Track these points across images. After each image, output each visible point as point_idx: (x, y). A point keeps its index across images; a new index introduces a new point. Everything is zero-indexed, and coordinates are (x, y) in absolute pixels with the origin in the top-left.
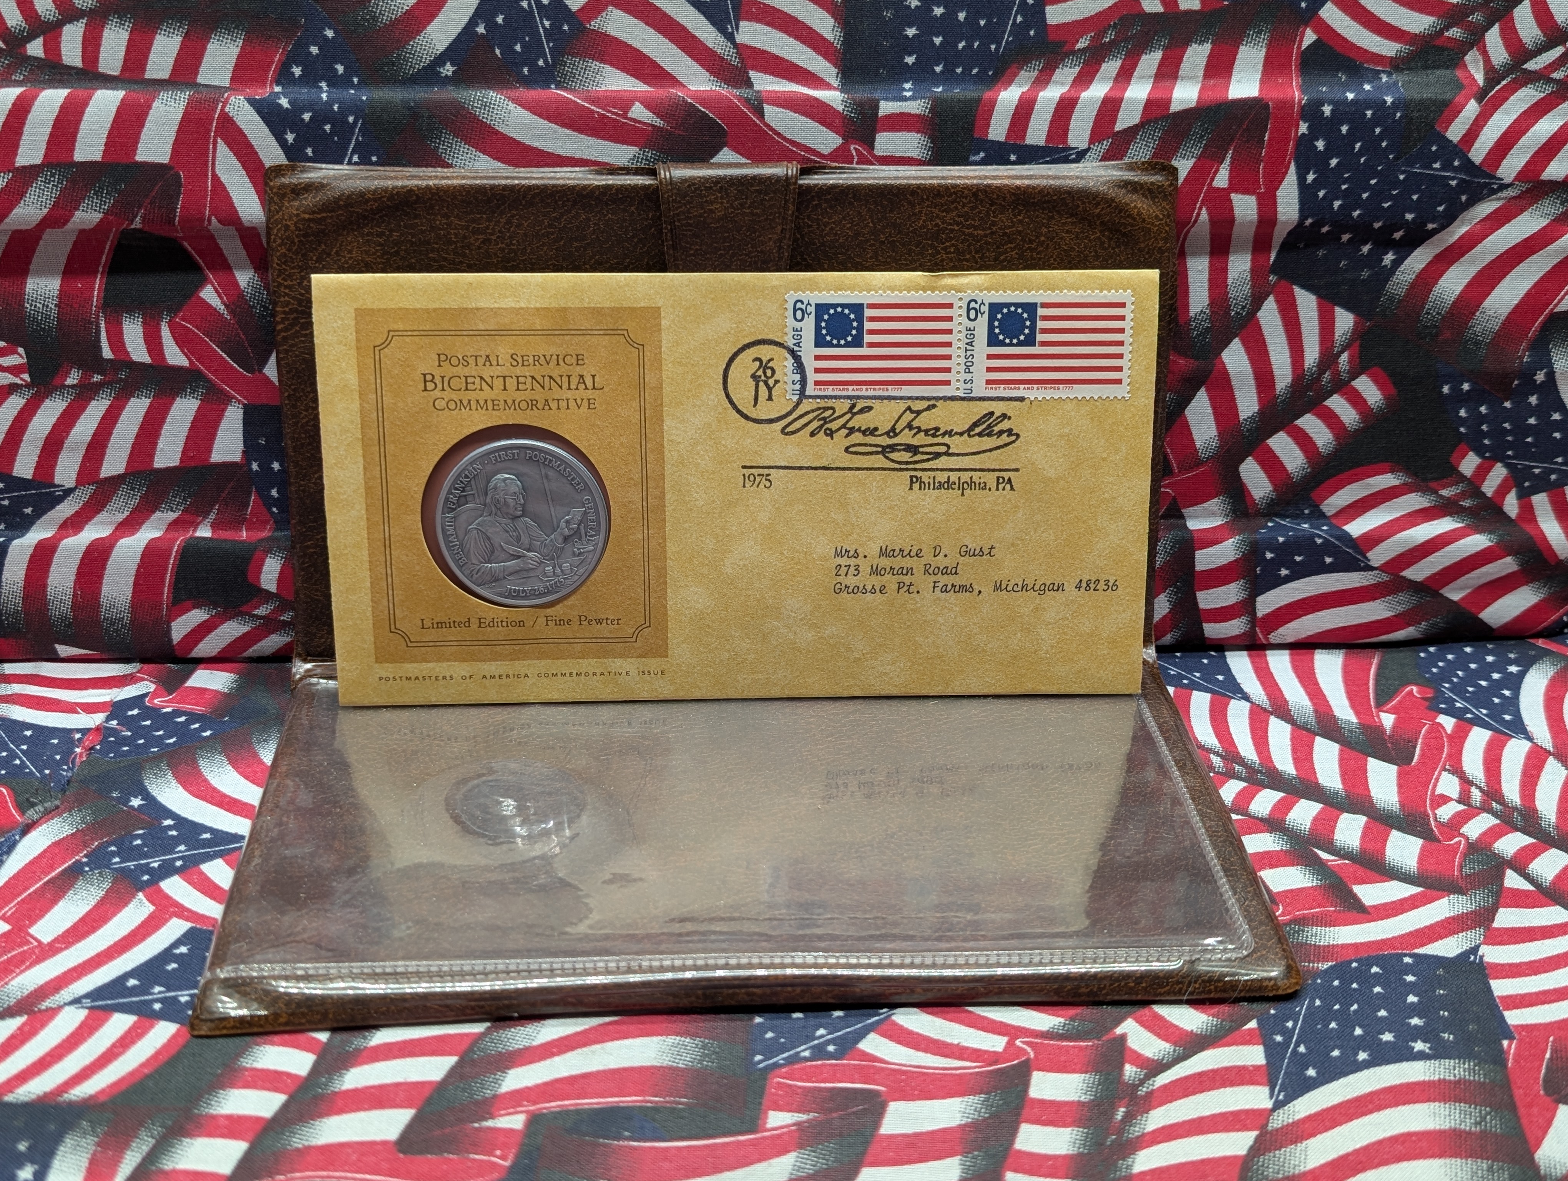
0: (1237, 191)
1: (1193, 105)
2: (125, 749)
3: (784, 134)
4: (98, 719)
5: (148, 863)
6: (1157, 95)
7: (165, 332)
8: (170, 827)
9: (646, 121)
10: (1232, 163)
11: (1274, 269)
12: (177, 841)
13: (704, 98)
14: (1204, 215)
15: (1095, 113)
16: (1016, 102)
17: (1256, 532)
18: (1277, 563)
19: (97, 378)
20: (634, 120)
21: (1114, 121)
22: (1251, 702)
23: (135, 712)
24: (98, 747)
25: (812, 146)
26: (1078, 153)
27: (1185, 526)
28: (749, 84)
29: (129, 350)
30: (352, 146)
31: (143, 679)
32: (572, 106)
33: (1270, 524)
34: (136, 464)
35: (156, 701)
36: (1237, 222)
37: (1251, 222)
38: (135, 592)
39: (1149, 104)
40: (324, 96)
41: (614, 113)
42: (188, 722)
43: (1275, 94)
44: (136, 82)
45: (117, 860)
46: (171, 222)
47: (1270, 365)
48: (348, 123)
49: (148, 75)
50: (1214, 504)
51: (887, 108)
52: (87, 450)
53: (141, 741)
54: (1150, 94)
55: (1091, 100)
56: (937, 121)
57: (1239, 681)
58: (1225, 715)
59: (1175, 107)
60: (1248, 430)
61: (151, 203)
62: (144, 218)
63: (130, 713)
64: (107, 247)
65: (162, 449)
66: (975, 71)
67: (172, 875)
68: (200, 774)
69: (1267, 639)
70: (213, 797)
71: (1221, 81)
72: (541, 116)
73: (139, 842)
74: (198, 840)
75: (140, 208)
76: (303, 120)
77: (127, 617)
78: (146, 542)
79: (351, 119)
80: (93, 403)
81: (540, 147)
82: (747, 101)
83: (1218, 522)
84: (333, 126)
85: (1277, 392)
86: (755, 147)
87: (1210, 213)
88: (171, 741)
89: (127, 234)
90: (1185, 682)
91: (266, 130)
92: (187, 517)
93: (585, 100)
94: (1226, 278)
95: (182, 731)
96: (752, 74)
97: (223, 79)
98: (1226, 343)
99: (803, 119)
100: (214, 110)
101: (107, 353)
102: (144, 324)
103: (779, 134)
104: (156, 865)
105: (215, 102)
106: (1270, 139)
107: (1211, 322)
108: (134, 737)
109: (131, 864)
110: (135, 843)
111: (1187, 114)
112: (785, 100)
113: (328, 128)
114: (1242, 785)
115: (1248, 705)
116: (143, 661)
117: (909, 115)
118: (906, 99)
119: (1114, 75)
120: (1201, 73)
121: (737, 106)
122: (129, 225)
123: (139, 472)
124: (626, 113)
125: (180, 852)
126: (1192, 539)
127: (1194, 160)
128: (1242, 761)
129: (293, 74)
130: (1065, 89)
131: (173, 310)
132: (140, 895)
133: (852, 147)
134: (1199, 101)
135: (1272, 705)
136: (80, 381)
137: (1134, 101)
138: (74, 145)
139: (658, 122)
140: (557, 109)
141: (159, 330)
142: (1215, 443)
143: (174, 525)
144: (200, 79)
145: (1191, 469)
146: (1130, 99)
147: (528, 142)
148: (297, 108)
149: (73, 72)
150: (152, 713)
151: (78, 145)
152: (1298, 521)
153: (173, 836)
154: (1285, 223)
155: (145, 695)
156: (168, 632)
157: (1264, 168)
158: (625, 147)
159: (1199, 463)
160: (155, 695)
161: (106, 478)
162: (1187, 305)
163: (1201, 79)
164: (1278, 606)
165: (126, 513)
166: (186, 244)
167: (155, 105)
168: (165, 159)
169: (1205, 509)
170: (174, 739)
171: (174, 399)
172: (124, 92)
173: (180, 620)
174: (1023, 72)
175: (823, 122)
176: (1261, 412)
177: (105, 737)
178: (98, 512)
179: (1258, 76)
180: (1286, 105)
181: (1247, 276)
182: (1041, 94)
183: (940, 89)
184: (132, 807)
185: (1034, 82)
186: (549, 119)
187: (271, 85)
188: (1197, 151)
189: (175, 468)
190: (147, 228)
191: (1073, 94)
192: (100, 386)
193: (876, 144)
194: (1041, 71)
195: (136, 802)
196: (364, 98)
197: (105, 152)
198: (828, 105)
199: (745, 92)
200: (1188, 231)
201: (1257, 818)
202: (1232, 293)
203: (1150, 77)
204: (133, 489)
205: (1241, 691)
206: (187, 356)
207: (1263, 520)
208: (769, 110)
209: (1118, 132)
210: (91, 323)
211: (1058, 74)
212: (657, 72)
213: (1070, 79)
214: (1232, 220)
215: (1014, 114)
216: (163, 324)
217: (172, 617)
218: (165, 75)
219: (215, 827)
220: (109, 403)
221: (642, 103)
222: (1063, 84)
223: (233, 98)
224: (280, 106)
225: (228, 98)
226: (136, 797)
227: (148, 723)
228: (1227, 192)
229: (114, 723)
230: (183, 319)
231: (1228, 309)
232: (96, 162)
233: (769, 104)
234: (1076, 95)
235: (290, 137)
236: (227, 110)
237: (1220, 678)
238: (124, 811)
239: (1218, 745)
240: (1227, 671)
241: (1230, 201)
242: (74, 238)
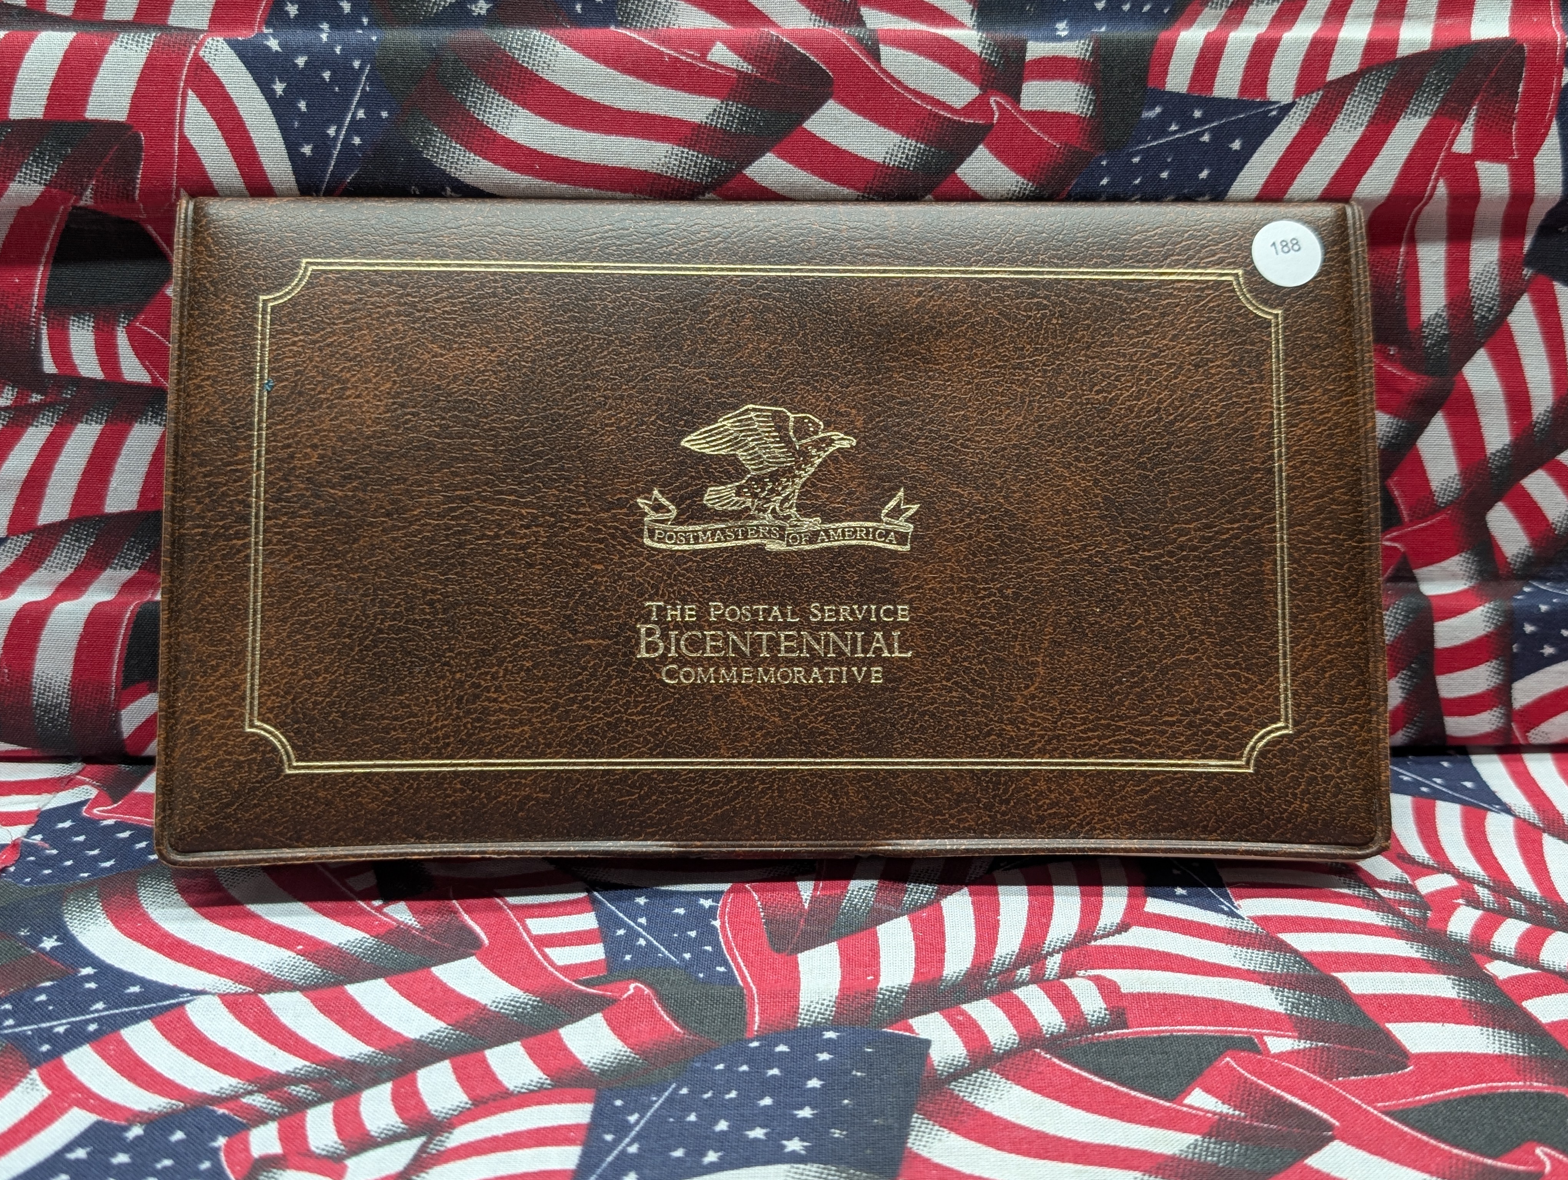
0: (1483, 158)
1: (1426, 47)
2: (47, 872)
3: (906, 83)
4: (18, 832)
5: (52, 1027)
6: (1381, 36)
7: (122, 340)
8: (88, 978)
9: (730, 65)
10: (1477, 122)
11: (1531, 260)
12: (94, 996)
13: (805, 39)
14: (1442, 189)
15: (1301, 58)
16: (1200, 44)
17: (1511, 598)
18: (1538, 640)
19: (36, 398)
20: (716, 65)
21: (1325, 68)
22: (1515, 816)
23: (67, 824)
24: (12, 869)
25: (942, 99)
26: (1280, 108)
27: (1418, 592)
28: (860, 21)
29: (77, 362)
30: (357, 98)
31: (83, 783)
32: (636, 47)
33: (1526, 589)
34: (83, 508)
35: (95, 811)
36: (1483, 198)
37: (1501, 197)
38: (75, 671)
39: (1371, 47)
40: (324, 37)
41: (688, 55)
42: (133, 840)
43: (1529, 35)
44: (92, 24)
45: (10, 1022)
46: (128, 196)
47: (1525, 383)
48: (353, 68)
49: (107, 16)
50: (1456, 563)
51: (1036, 49)
52: (22, 491)
53: (69, 863)
54: (1370, 34)
55: (1296, 42)
56: (1101, 67)
57: (1493, 788)
58: (1484, 833)
59: (1403, 51)
60: (1497, 468)
61: (104, 172)
62: (95, 192)
63: (60, 825)
64: (53, 232)
65: (116, 489)
66: (1146, 8)
67: (80, 1044)
68: (137, 906)
69: (1526, 738)
70: (150, 937)
71: (1461, 20)
72: (596, 58)
73: (43, 997)
74: (121, 995)
75: (90, 178)
76: (296, 65)
77: (65, 702)
78: (92, 606)
79: (356, 64)
80: (31, 430)
81: (595, 99)
82: (859, 41)
83: (1460, 586)
84: (334, 73)
85: (1534, 418)
86: (868, 99)
87: (1450, 186)
88: (108, 864)
89: (78, 214)
90: (1424, 789)
91: (249, 78)
92: (145, 576)
93: (653, 39)
94: (1467, 272)
95: (122, 850)
96: (865, 11)
97: (200, 20)
98: (1468, 355)
99: (929, 63)
100: (185, 54)
101: (49, 366)
102: (97, 329)
103: (899, 83)
104: (61, 1030)
105: (187, 45)
106: (1524, 92)
107: (1450, 327)
108: (60, 858)
109: (28, 1029)
110: (38, 999)
111: (1419, 60)
112: (907, 39)
113: (327, 75)
114: (1524, 926)
115: (1510, 819)
116: (88, 760)
117: (1064, 59)
118: (1060, 39)
119: (1323, 12)
120: (1433, 11)
121: (846, 47)
122: (77, 201)
123: (87, 519)
124: (704, 56)
125: (97, 1011)
126: (1430, 608)
127: (1428, 118)
128: (1517, 894)
129: (287, 13)
130: (1262, 29)
131: (132, 312)
132: (34, 1074)
133: (992, 100)
134: (1433, 43)
135: (1543, 820)
136: (15, 401)
137: (1351, 43)
138: (9, 99)
139: (746, 67)
140: (617, 50)
141: (114, 337)
142: (1456, 485)
143: (128, 586)
144: (172, 21)
145: (1424, 518)
146: (1346, 40)
147: (580, 93)
148: (289, 52)
149: (14, 12)
150: (88, 826)
151: (14, 99)
152: (1562, 585)
153: (90, 990)
154: (1545, 199)
155: (82, 803)
156: (116, 723)
157: (1519, 128)
158: (703, 98)
159: (1435, 509)
160: (96, 802)
161: (45, 526)
162: (1417, 307)
163: (1433, 18)
164: (1540, 694)
165: (70, 571)
166: (150, 228)
167: (112, 48)
168: (121, 116)
169: (1444, 569)
170: (112, 862)
171: (131, 425)
172: (74, 34)
173: (132, 707)
174: (1207, 9)
175: (955, 67)
176: (1515, 445)
177: (23, 856)
178: (34, 568)
179: (1507, 14)
180: (1545, 48)
181: (1495, 269)
182: (1232, 35)
183: (1103, 29)
184: (43, 949)
185: (1221, 22)
186: (606, 62)
187: (259, 27)
188: (1433, 107)
189: (131, 513)
190: (101, 208)
191: (1273, 34)
192: (38, 408)
193: (1023, 96)
194: (1230, 8)
195: (49, 943)
196: (374, 38)
197: (48, 107)
198: (961, 46)
199: (856, 31)
200: (1421, 209)
201: (1554, 972)
202: (1476, 290)
203: (1369, 16)
204: (78, 540)
205: (1499, 801)
206: (149, 371)
207: (1517, 584)
208: (887, 52)
209: (1331, 82)
210: (30, 328)
211: (1252, 12)
212: (744, 8)
213: (1268, 18)
214: (1475, 196)
215: (1199, 59)
216: (120, 329)
217: (122, 703)
218: (128, 14)
219: (149, 977)
220: (50, 429)
221: (724, 43)
222: (1258, 24)
223: (209, 40)
224: (268, 48)
225: (204, 40)
226: (50, 936)
227: (81, 838)
228: (1470, 159)
229: (38, 838)
230: (144, 323)
231: (1470, 311)
232: (37, 121)
233: (886, 44)
234: (1277, 36)
235: (279, 88)
236: (201, 53)
237: (1469, 784)
238: (30, 955)
239: (1482, 873)
240: (1476, 777)
241: (1475, 170)
242: (11, 221)
